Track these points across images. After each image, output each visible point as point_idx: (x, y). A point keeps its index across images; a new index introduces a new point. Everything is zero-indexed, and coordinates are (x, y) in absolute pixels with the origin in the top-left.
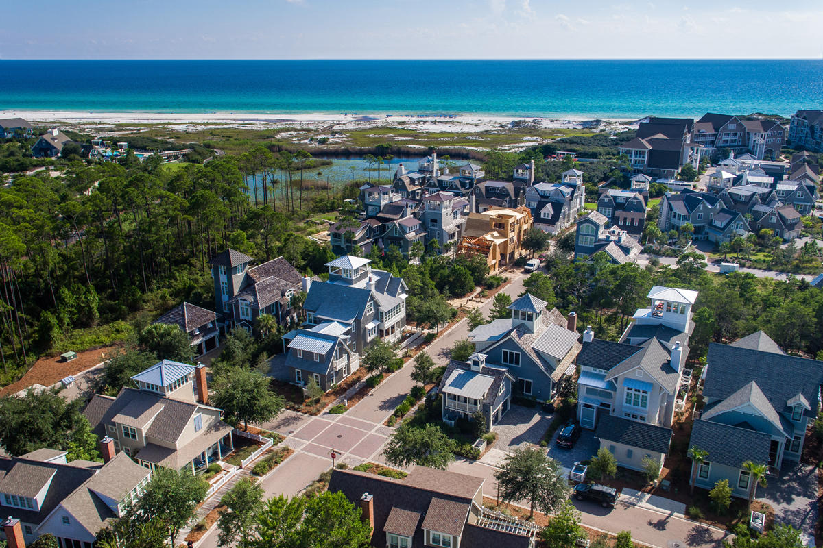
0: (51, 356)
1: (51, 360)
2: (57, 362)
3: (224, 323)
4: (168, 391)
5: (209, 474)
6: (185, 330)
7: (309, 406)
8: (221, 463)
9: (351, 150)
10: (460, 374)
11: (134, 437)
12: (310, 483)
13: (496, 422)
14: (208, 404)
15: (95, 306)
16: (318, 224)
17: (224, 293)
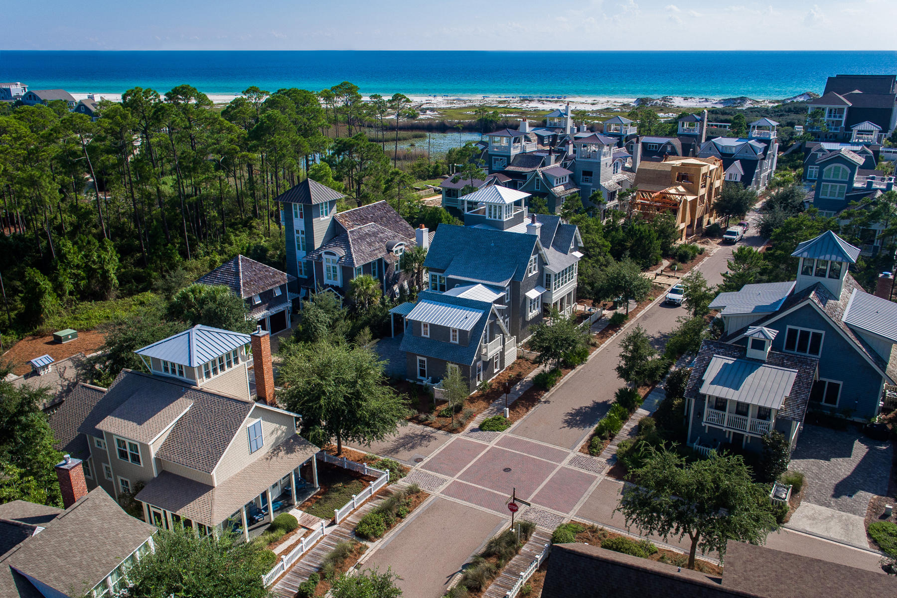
0: (40, 335)
1: (39, 340)
2: (48, 343)
3: (299, 293)
4: (201, 377)
5: (274, 535)
6: (240, 296)
7: (443, 416)
8: (296, 513)
9: (447, 124)
10: (726, 365)
11: (136, 459)
12: (469, 560)
13: (796, 455)
14: (273, 404)
15: (112, 269)
16: (419, 190)
17: (299, 249)
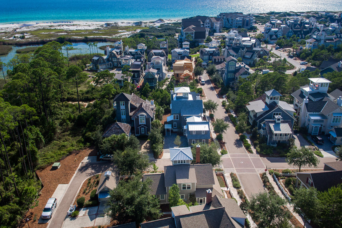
2: (51, 170)
10: (273, 125)
11: (189, 188)
12: (263, 185)
17: (122, 115)
